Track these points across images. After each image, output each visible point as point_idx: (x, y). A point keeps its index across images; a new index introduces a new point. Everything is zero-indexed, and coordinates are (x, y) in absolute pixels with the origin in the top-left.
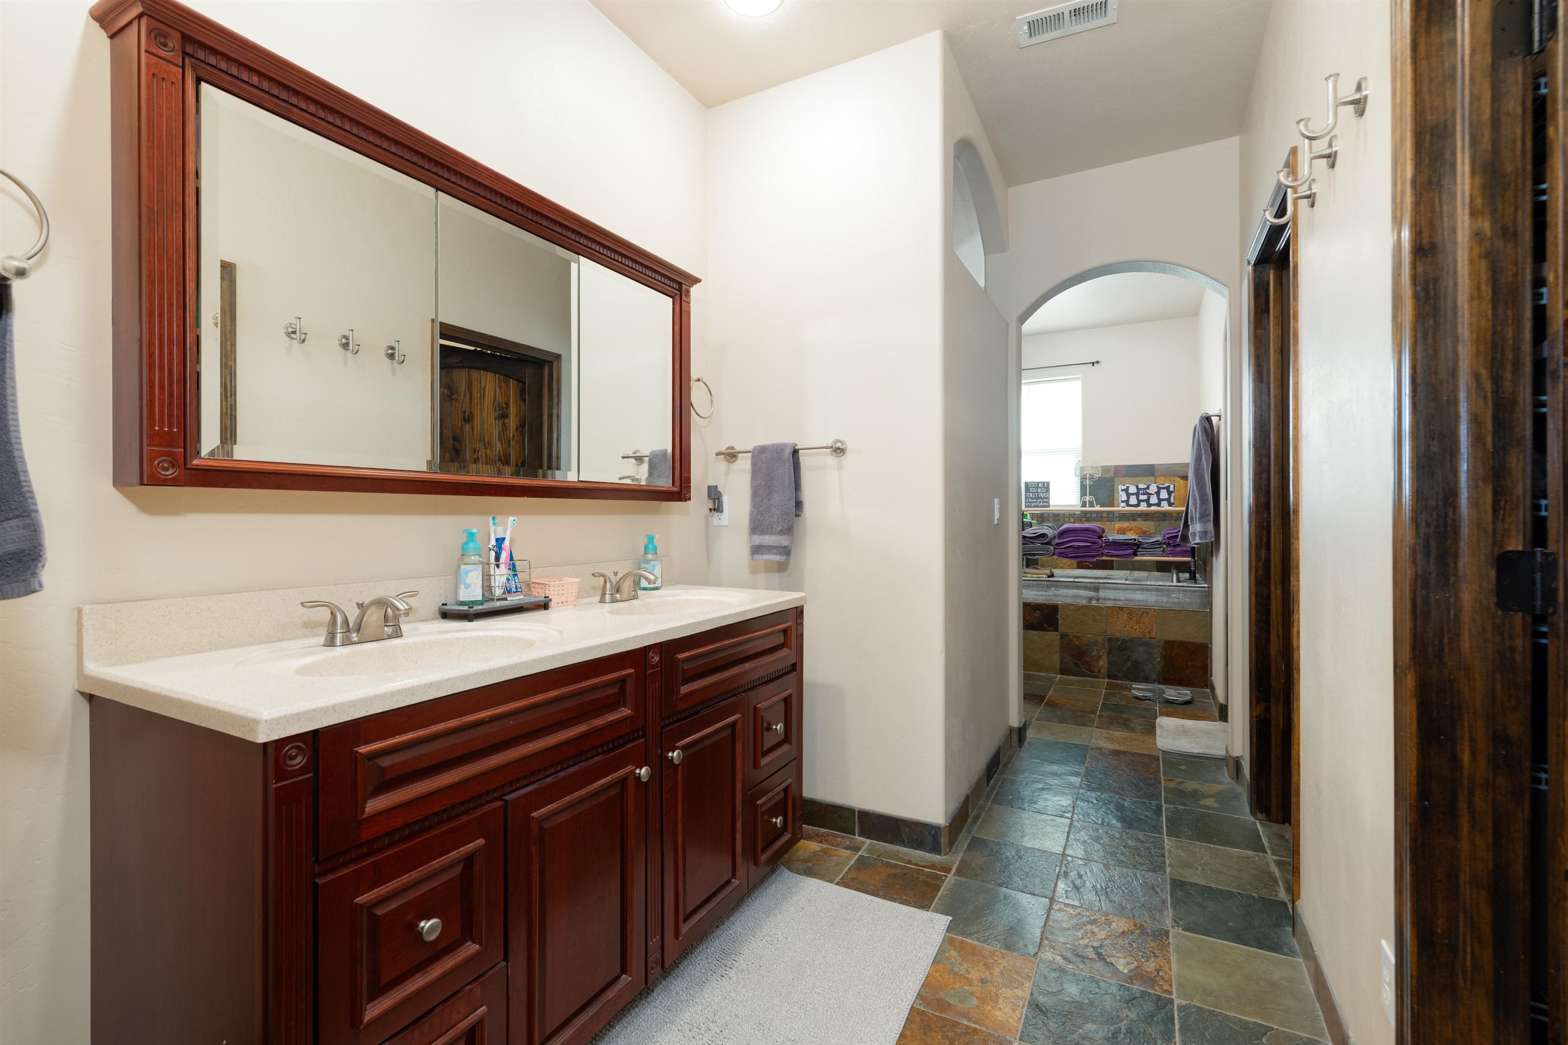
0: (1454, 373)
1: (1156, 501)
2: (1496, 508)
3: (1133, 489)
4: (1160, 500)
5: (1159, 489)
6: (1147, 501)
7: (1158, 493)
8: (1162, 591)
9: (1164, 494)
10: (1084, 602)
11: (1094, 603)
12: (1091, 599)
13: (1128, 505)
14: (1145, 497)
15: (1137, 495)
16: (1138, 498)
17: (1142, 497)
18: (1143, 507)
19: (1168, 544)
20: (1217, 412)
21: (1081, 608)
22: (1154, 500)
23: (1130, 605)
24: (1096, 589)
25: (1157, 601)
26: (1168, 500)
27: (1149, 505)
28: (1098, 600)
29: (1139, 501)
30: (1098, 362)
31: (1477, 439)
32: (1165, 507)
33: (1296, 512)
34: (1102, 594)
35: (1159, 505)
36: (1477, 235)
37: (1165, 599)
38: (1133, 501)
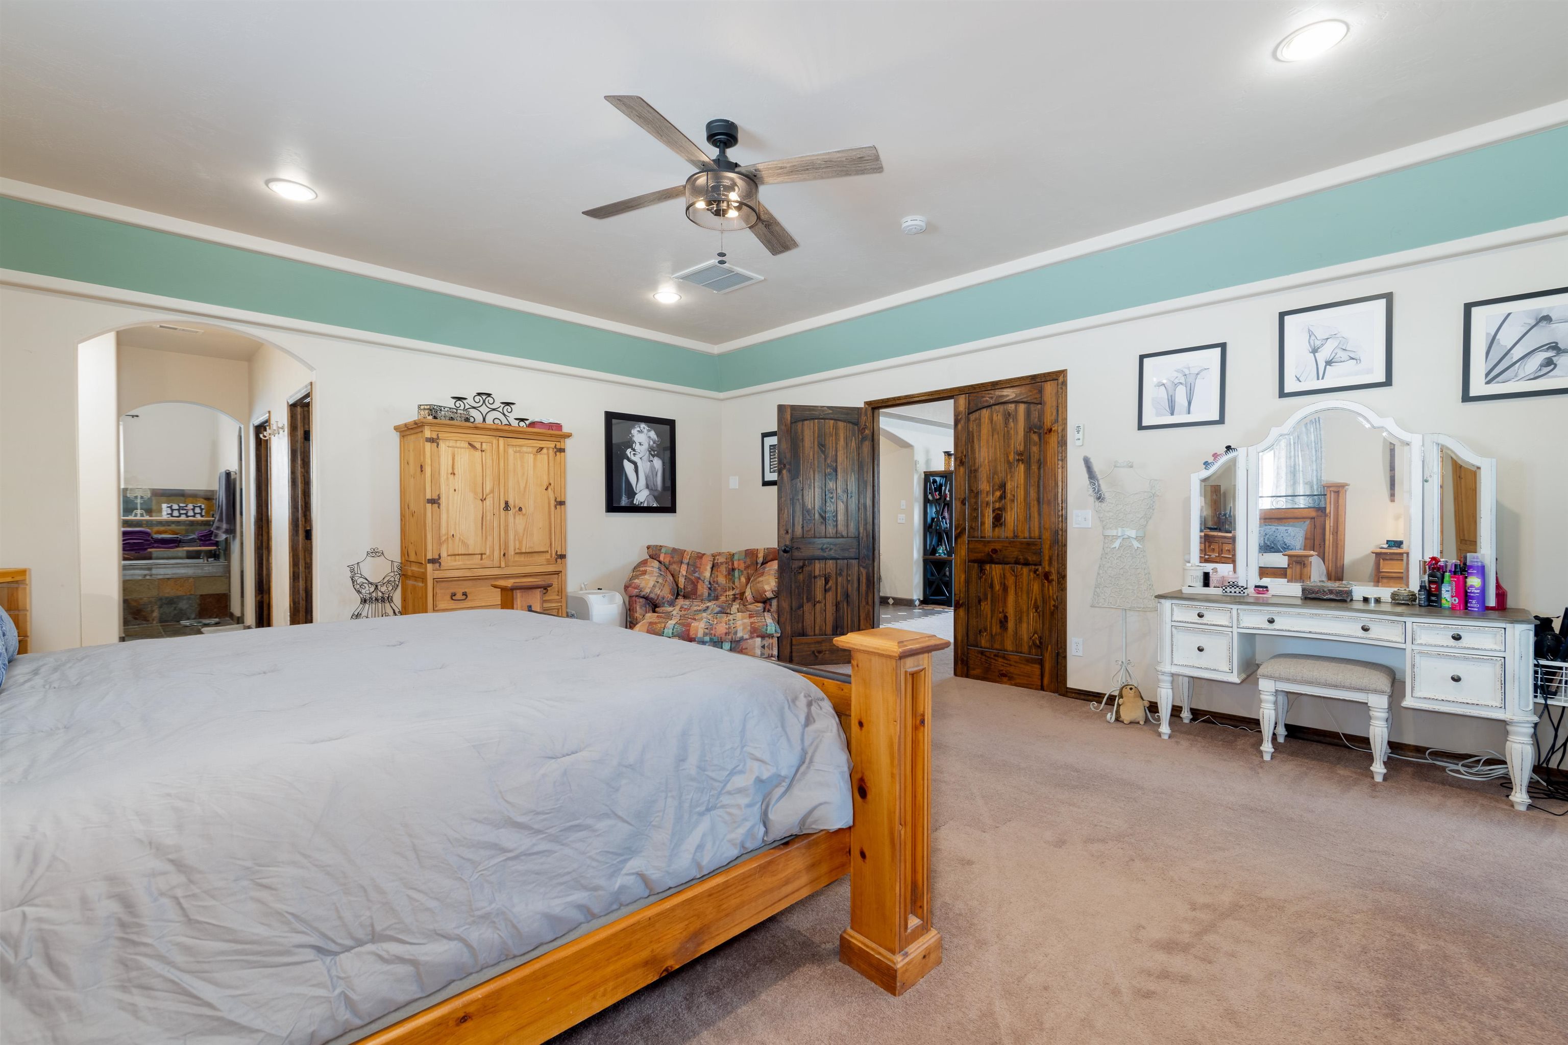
0: (298, 496)
1: (192, 514)
2: (305, 522)
3: (175, 507)
4: (195, 514)
5: (194, 507)
6: (186, 514)
7: (193, 510)
8: (198, 566)
9: (198, 510)
10: (140, 578)
11: (148, 577)
12: (145, 575)
13: (172, 516)
14: (184, 512)
15: (179, 510)
16: (179, 512)
17: (182, 512)
18: (183, 518)
19: (201, 540)
20: (234, 470)
21: (137, 581)
22: (191, 513)
23: (175, 576)
24: (150, 569)
25: (194, 573)
26: (201, 514)
27: (188, 516)
28: (151, 575)
29: (180, 514)
30: (137, 416)
31: (302, 509)
32: (198, 517)
33: (271, 522)
34: (154, 571)
35: (194, 516)
36: (302, 472)
37: (200, 571)
38: (176, 513)
